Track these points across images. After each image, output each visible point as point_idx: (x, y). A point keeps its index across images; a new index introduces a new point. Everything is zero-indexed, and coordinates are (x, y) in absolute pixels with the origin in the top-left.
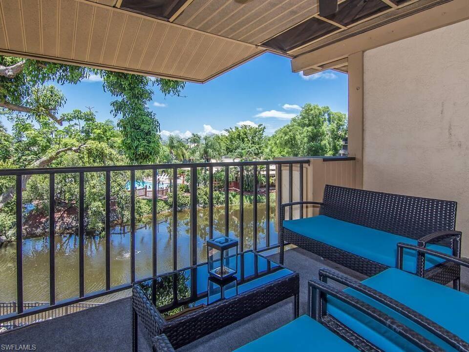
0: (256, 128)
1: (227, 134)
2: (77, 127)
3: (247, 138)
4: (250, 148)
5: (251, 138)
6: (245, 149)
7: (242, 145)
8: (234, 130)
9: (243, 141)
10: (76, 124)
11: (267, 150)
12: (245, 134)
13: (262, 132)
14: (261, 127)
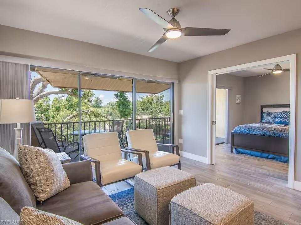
0: (159, 96)
1: (141, 100)
2: (63, 98)
3: (153, 102)
4: (155, 108)
5: (155, 102)
6: (152, 109)
7: (151, 107)
8: (145, 98)
9: (151, 104)
10: (62, 96)
11: (166, 110)
12: (152, 100)
13: (162, 98)
14: (162, 95)
